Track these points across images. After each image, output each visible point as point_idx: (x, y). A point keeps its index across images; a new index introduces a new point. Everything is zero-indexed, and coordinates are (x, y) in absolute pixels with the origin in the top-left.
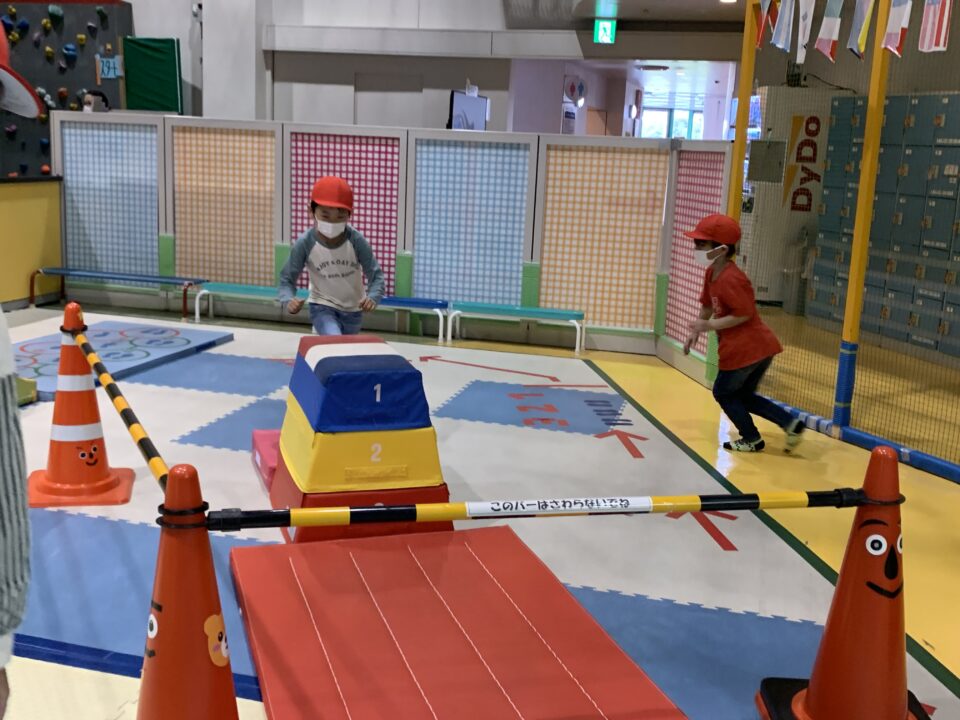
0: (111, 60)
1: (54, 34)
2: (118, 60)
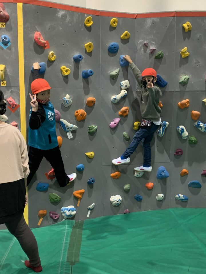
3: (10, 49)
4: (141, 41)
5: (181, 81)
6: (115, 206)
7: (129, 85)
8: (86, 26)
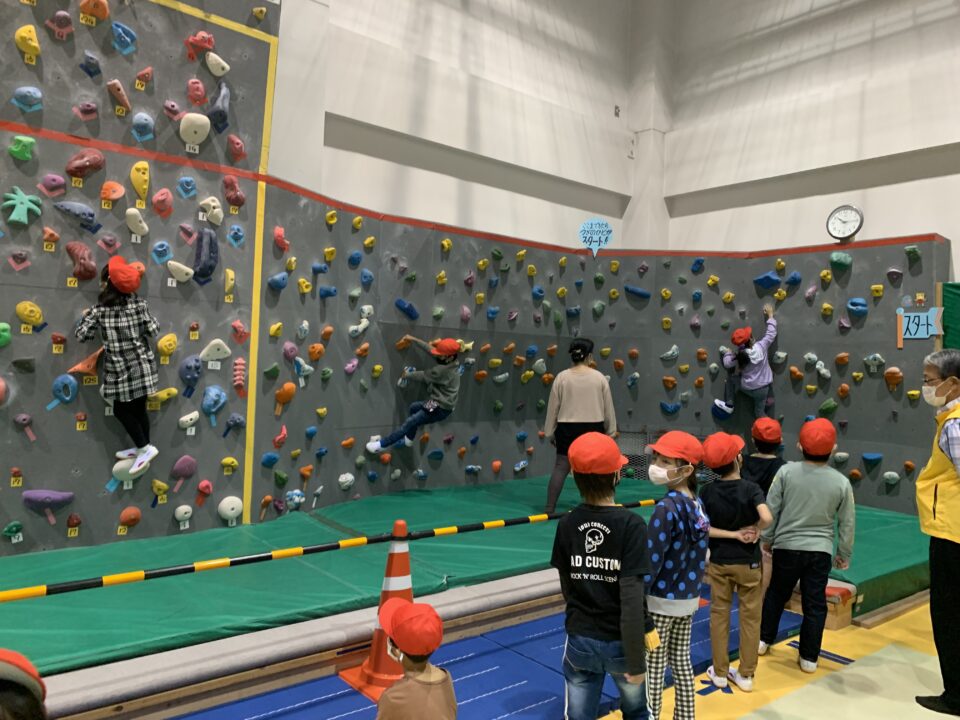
0: (923, 316)
1: (835, 287)
2: (935, 314)
3: (242, 247)
4: (388, 252)
5: (435, 314)
6: (344, 490)
7: (372, 312)
8: (327, 224)
